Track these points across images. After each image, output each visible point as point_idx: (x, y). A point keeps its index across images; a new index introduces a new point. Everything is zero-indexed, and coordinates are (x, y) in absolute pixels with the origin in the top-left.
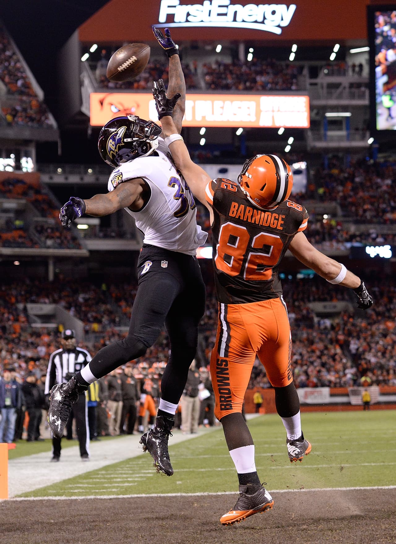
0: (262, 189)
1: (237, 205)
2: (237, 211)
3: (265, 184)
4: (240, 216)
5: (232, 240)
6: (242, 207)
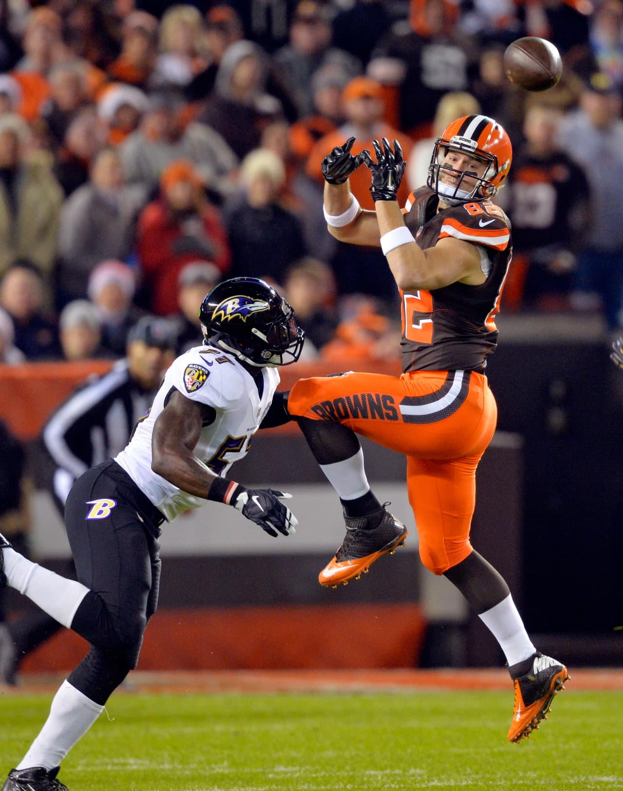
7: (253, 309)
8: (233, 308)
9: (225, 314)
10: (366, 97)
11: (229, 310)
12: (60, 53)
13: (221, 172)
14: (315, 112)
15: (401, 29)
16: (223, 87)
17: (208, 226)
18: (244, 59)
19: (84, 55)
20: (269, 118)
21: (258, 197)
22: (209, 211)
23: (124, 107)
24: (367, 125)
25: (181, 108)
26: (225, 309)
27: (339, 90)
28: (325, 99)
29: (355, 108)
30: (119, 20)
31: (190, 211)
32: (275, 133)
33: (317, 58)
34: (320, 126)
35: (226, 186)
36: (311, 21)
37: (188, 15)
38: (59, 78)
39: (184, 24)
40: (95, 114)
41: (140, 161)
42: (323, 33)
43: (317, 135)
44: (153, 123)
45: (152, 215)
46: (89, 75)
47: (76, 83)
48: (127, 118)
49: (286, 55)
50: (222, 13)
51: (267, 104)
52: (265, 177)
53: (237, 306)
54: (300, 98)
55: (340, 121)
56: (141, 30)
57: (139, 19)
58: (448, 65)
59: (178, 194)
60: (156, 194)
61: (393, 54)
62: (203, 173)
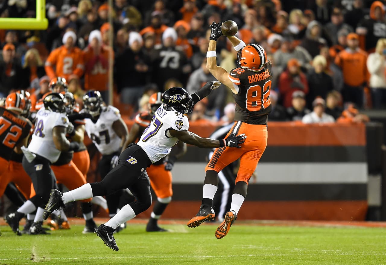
0: (254, 61)
1: (250, 76)
2: (252, 79)
3: (254, 58)
4: (254, 81)
5: (254, 94)
6: (253, 76)
7: (182, 98)
8: (176, 98)
9: (173, 101)
10: (354, 39)
11: (174, 99)
12: (256, 24)
13: (306, 61)
14: (338, 43)
15: (367, 17)
16: (308, 35)
17: (302, 79)
18: (314, 26)
19: (263, 24)
20: (322, 45)
21: (318, 70)
22: (302, 75)
23: (276, 41)
24: (354, 48)
25: (293, 42)
26: (173, 99)
27: (345, 36)
28: (341, 39)
29: (350, 42)
30: (276, 13)
31: (296, 75)
32: (324, 50)
33: (339, 26)
34: (340, 48)
35: (308, 66)
36: (337, 15)
37: (299, 12)
38: (256, 31)
39: (297, 15)
40: (267, 43)
41: (281, 58)
42: (341, 18)
43: (338, 51)
44: (284, 46)
45: (284, 76)
46: (265, 31)
47: (261, 33)
48: (277, 44)
49: (329, 25)
50: (309, 12)
51: (322, 41)
52: (321, 64)
53: (177, 98)
54: (333, 39)
55: (345, 46)
56: (283, 16)
57: (282, 13)
58: (382, 29)
59: (293, 69)
60: (286, 69)
61: (363, 26)
62: (300, 63)
